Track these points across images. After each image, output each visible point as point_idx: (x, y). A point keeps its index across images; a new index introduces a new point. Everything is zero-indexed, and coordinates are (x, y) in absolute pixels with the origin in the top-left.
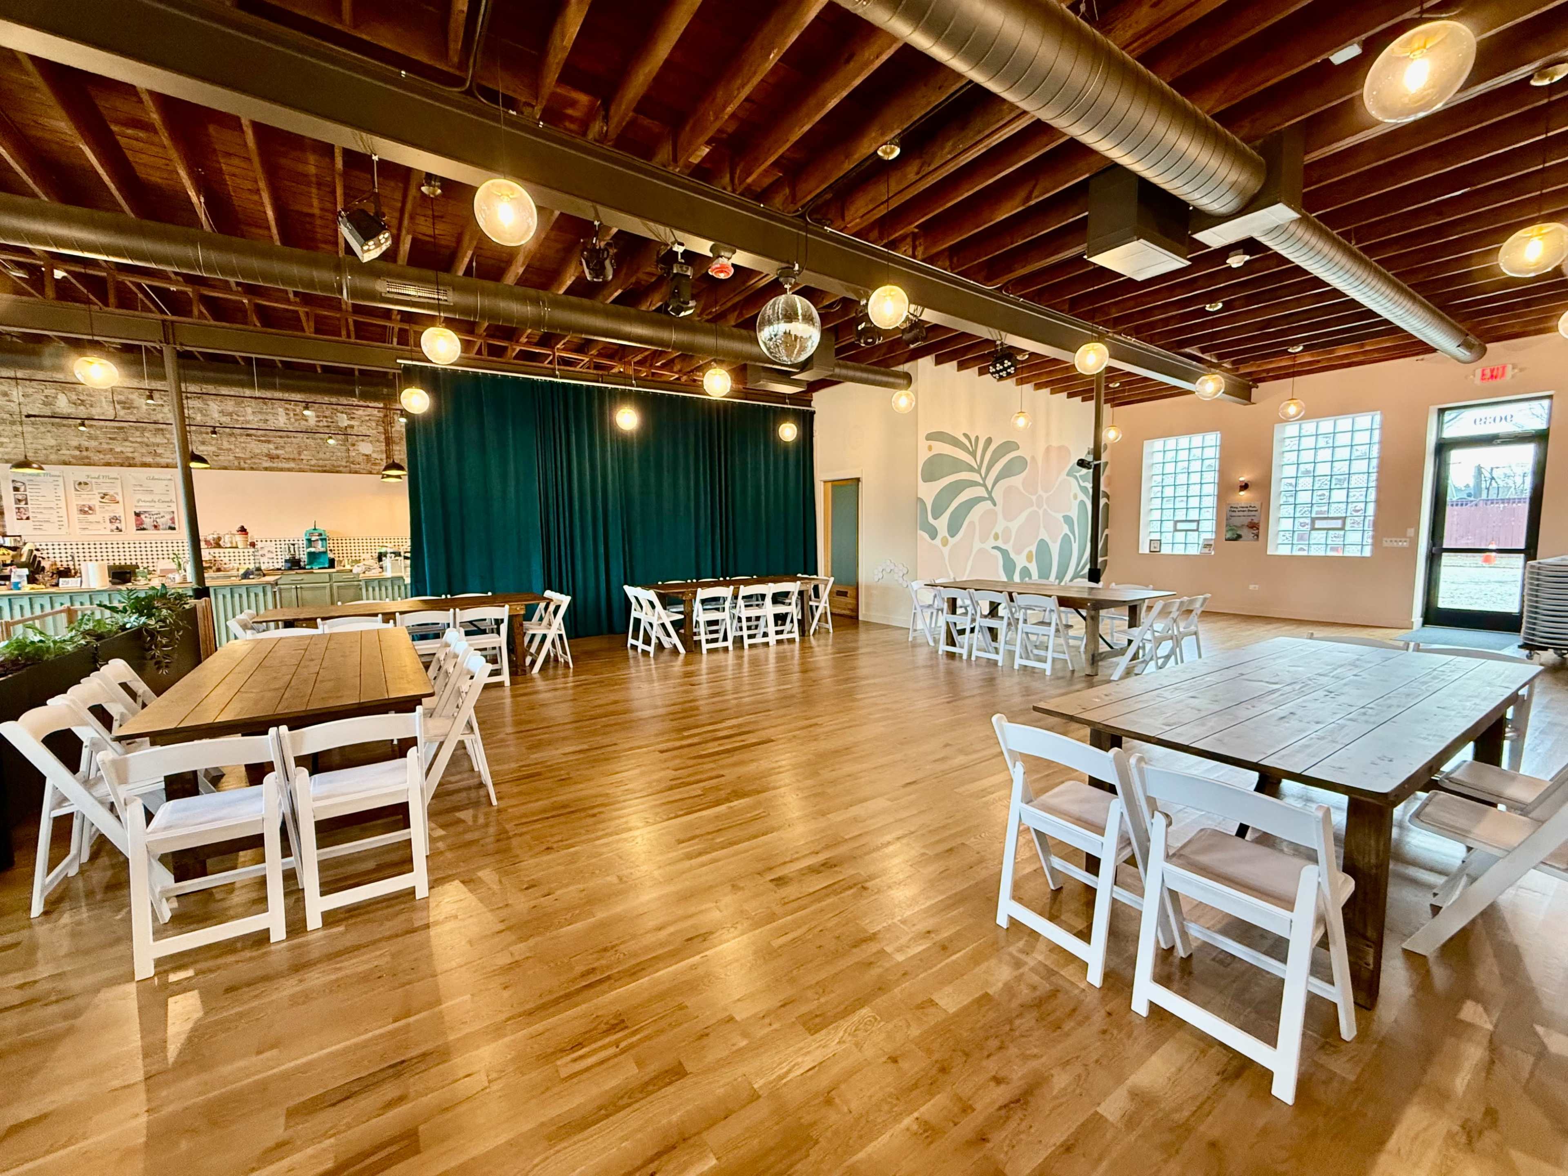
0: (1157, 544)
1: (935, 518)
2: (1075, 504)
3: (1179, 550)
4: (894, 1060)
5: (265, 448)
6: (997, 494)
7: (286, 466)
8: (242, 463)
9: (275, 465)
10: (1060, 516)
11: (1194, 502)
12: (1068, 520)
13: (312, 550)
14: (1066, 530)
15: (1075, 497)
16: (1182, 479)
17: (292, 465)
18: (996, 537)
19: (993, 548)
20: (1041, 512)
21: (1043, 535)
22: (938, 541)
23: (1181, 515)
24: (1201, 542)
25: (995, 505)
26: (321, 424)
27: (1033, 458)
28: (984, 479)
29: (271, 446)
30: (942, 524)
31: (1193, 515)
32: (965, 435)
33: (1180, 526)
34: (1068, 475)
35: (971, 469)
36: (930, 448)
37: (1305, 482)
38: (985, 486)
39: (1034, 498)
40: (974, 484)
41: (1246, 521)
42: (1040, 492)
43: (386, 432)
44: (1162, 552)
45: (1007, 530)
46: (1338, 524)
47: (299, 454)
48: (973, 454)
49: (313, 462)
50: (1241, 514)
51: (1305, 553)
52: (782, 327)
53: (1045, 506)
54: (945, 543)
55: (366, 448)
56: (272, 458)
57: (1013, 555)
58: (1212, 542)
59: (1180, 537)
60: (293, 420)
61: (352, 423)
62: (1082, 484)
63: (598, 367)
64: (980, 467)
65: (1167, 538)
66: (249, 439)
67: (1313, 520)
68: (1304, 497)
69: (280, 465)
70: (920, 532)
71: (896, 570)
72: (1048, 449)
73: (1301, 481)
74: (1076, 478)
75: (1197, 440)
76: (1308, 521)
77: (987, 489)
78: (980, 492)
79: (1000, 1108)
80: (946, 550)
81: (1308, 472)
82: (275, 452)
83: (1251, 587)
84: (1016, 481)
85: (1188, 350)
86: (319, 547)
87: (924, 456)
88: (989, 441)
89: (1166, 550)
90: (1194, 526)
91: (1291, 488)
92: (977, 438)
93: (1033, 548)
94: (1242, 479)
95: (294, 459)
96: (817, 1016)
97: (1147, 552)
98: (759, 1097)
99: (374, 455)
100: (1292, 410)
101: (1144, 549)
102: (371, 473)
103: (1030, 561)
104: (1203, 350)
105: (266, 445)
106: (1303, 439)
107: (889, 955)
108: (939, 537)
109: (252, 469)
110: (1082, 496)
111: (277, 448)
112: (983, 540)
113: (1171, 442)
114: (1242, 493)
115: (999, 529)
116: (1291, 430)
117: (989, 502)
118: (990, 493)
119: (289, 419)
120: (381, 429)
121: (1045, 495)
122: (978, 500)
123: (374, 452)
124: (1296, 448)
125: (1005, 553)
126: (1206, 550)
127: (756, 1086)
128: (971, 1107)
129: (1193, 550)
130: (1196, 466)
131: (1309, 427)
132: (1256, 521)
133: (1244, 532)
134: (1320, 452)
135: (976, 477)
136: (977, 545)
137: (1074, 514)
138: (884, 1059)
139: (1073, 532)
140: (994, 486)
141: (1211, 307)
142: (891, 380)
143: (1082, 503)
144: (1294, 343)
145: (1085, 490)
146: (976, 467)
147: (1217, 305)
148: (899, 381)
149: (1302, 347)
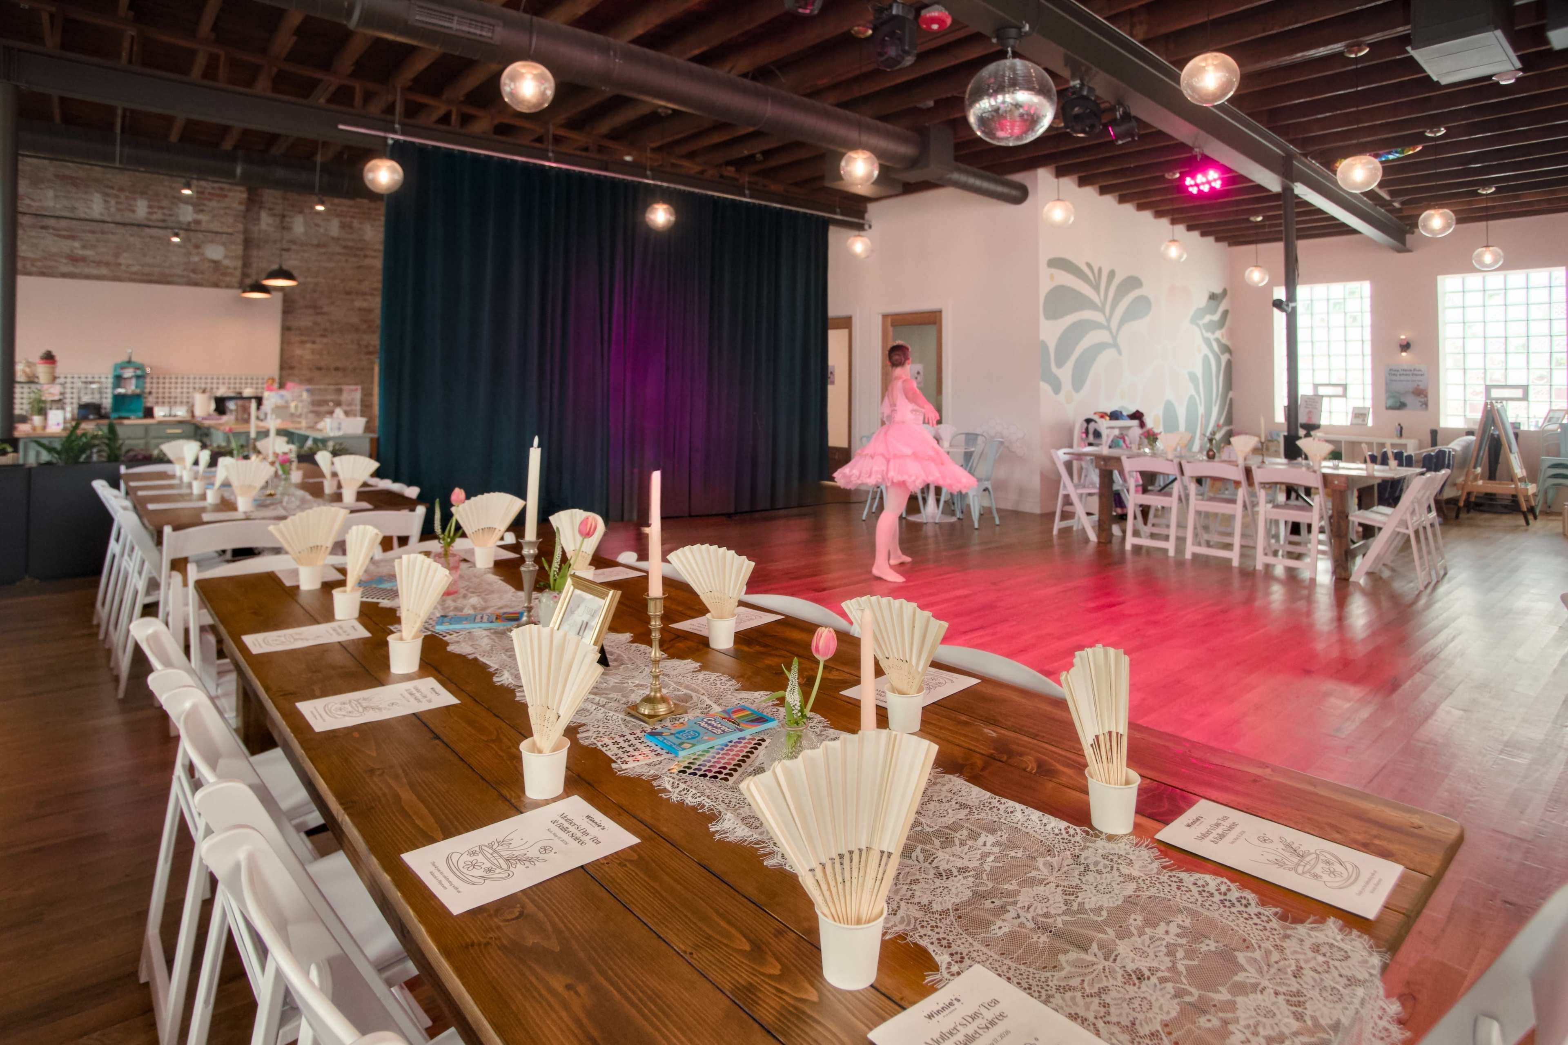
1: (1059, 366)
2: (1200, 359)
5: (66, 246)
6: (1122, 340)
7: (95, 271)
8: (29, 266)
9: (77, 271)
10: (1185, 373)
11: (1338, 362)
12: (1193, 377)
13: (121, 391)
14: (1192, 390)
15: (1199, 351)
17: (104, 271)
20: (1166, 365)
21: (1169, 393)
22: (1061, 397)
23: (1322, 377)
24: (1350, 411)
25: (1120, 353)
26: (154, 217)
27: (1157, 298)
28: (1109, 320)
29: (77, 244)
30: (1065, 374)
31: (1339, 378)
32: (1089, 265)
33: (1322, 390)
34: (1192, 323)
35: (1092, 306)
36: (1052, 277)
38: (1108, 328)
39: (1159, 347)
40: (1097, 326)
41: (1411, 386)
42: (1165, 340)
43: (246, 231)
45: (1133, 386)
46: (1519, 393)
47: (117, 255)
48: (1096, 288)
49: (135, 269)
50: (1403, 378)
53: (1171, 359)
54: (1068, 399)
55: (215, 252)
56: (74, 259)
58: (1369, 411)
59: (1322, 403)
60: (113, 210)
61: (201, 217)
62: (1206, 335)
64: (1104, 304)
66: (44, 233)
67: (1490, 389)
68: (1474, 361)
69: (87, 270)
70: (1043, 384)
72: (1171, 290)
73: (1469, 341)
74: (1198, 326)
76: (1484, 389)
77: (1111, 332)
78: (1103, 336)
80: (1070, 410)
82: (81, 252)
84: (1139, 326)
86: (130, 388)
87: (1045, 286)
88: (1112, 274)
90: (1339, 391)
91: (1459, 350)
92: (1100, 270)
93: (1160, 409)
94: (1403, 337)
95: (107, 264)
99: (226, 262)
100: (1488, 257)
102: (216, 285)
105: (69, 243)
106: (1467, 294)
108: (1063, 392)
109: (43, 274)
110: (1206, 351)
111: (84, 247)
112: (1110, 398)
114: (1404, 354)
115: (1125, 384)
116: (1452, 283)
117: (1113, 350)
118: (1114, 338)
119: (107, 209)
120: (240, 227)
121: (1170, 345)
122: (1099, 348)
123: (226, 257)
124: (1460, 303)
126: (1359, 421)
129: (1341, 420)
131: (1474, 281)
132: (1422, 387)
133: (1410, 400)
135: (1099, 317)
137: (1199, 371)
139: (1198, 393)
140: (1118, 330)
141: (1431, 132)
142: (1005, 190)
143: (1206, 357)
144: (1486, 183)
145: (1207, 341)
146: (1099, 304)
147: (1439, 131)
148: (1014, 193)
149: (1493, 189)
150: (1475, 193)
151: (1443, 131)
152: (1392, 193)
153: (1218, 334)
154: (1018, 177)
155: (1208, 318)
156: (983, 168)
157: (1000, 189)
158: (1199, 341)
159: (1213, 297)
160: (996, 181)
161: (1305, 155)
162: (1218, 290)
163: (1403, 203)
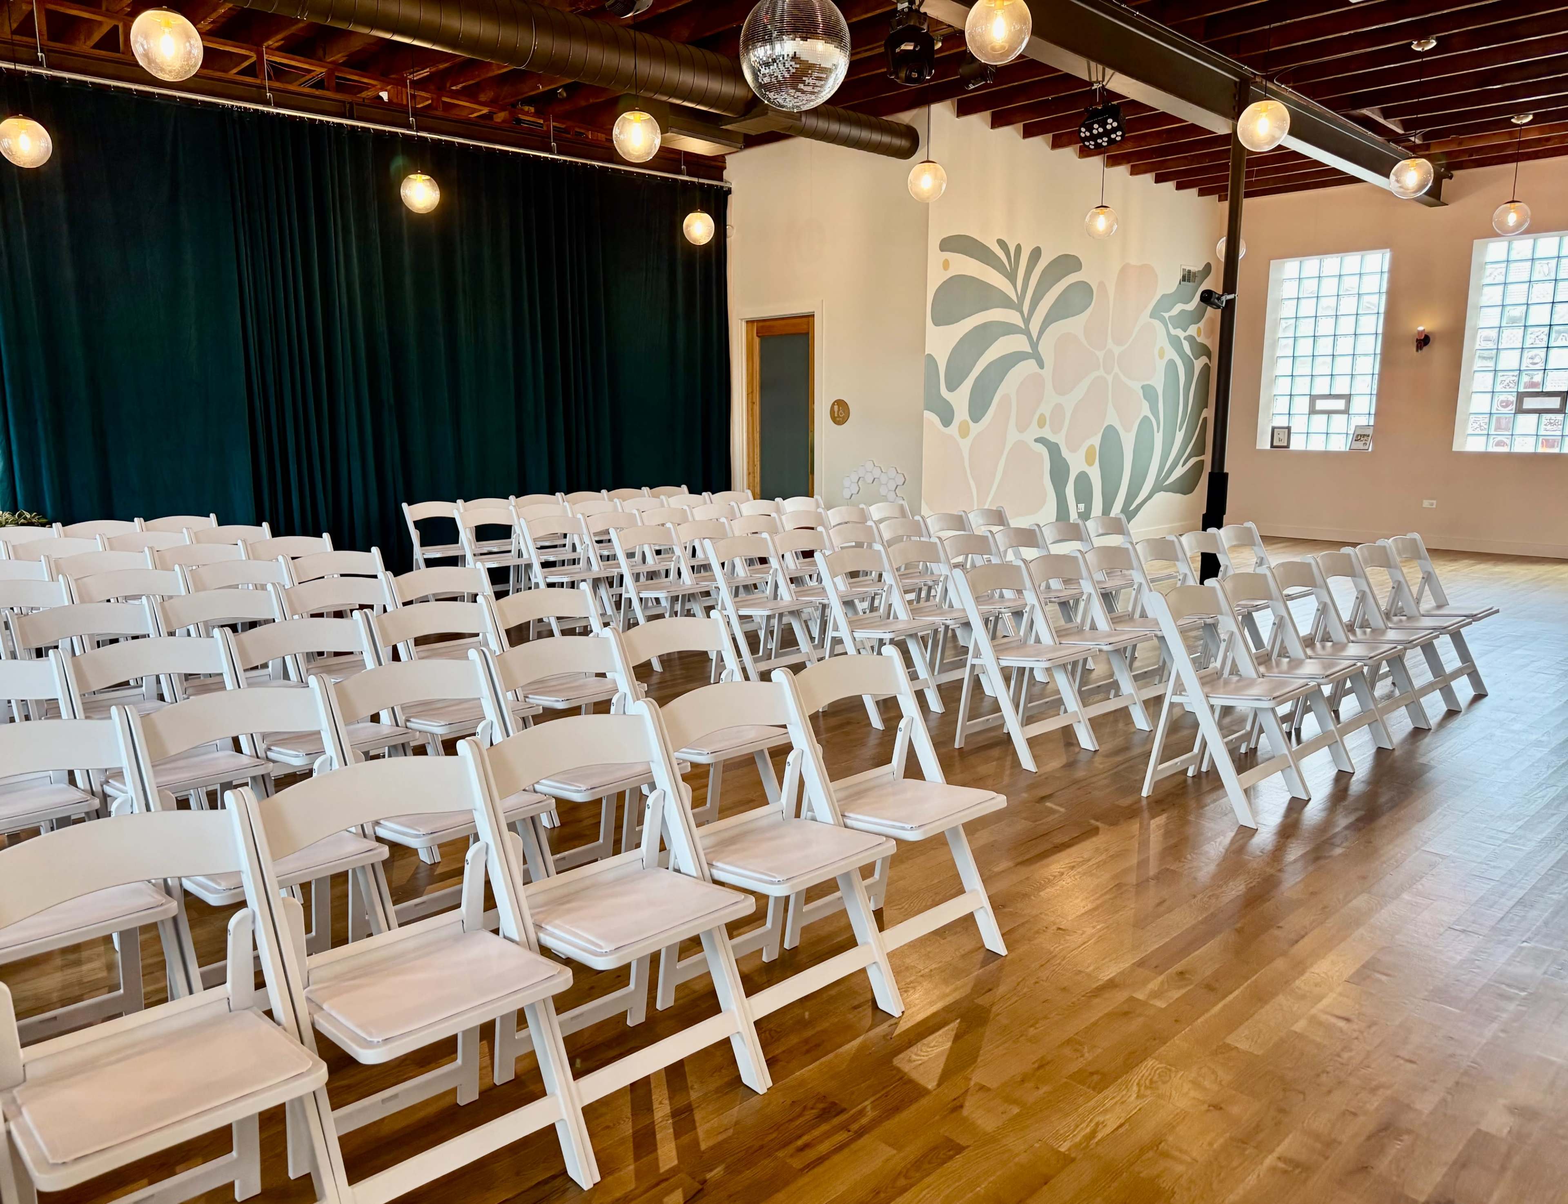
0: (1283, 435)
1: (951, 388)
2: (1161, 366)
3: (1317, 444)
4: (1217, 1107)
6: (1045, 348)
10: (1137, 386)
11: (1343, 365)
12: (1149, 393)
14: (1146, 410)
15: (1161, 355)
16: (1326, 326)
18: (1041, 424)
19: (1036, 440)
20: (1110, 378)
21: (1112, 419)
22: (953, 429)
23: (1321, 387)
24: (1351, 432)
25: (1041, 365)
27: (1102, 285)
28: (1027, 321)
30: (960, 399)
31: (1341, 387)
32: (1002, 243)
33: (1321, 405)
34: (1152, 316)
35: (1006, 303)
36: (946, 265)
37: (1512, 337)
38: (1026, 331)
39: (1100, 354)
40: (1009, 329)
42: (1110, 343)
44: (1293, 446)
45: (1058, 409)
46: (1557, 402)
48: (1011, 277)
51: (1505, 449)
52: (788, 46)
53: (1116, 369)
54: (964, 432)
57: (1065, 453)
58: (1370, 432)
59: (1319, 421)
62: (1173, 332)
63: (342, 87)
64: (1021, 298)
65: (1298, 425)
67: (1521, 396)
68: (1508, 360)
70: (928, 414)
71: (884, 479)
72: (1124, 269)
73: (1506, 333)
74: (1163, 320)
75: (1352, 261)
76: (1513, 398)
77: (1030, 338)
78: (1018, 343)
79: (1369, 1138)
80: (965, 444)
81: (1513, 320)
83: (1426, 503)
84: (1073, 325)
85: (1366, 112)
87: (936, 278)
88: (1036, 253)
89: (1297, 444)
90: (1340, 404)
91: (1491, 345)
92: (1018, 248)
93: (1096, 441)
94: (1421, 328)
96: (1092, 1074)
97: (1268, 447)
98: (1073, 1160)
100: (1512, 219)
101: (1264, 443)
103: (1090, 463)
104: (1387, 114)
106: (1513, 266)
107: (1144, 1004)
108: (955, 422)
110: (1171, 354)
112: (1022, 428)
113: (1311, 264)
114: (1419, 352)
115: (1045, 409)
116: (1495, 250)
117: (1032, 362)
118: (1034, 345)
121: (1117, 350)
122: (1015, 358)
124: (1501, 279)
125: (1054, 450)
126: (1359, 445)
127: (1062, 1149)
128: (1334, 1141)
129: (1339, 444)
130: (1348, 305)
131: (1523, 246)
134: (1536, 287)
135: (1013, 317)
136: (1013, 436)
137: (1158, 382)
138: (1205, 1107)
139: (1156, 414)
140: (1041, 332)
141: (1419, 45)
142: (886, 139)
143: (1171, 364)
144: (1521, 109)
145: (1175, 342)
146: (1015, 298)
147: (1428, 43)
148: (897, 142)
149: (1531, 117)
150: (1508, 123)
151: (1433, 44)
152: (1406, 125)
153: (1192, 330)
154: (905, 117)
155: (1179, 307)
156: (853, 108)
157: (876, 137)
158: (1162, 341)
159: (1187, 277)
160: (872, 127)
161: (1270, 79)
162: (1196, 267)
163: (1425, 137)
